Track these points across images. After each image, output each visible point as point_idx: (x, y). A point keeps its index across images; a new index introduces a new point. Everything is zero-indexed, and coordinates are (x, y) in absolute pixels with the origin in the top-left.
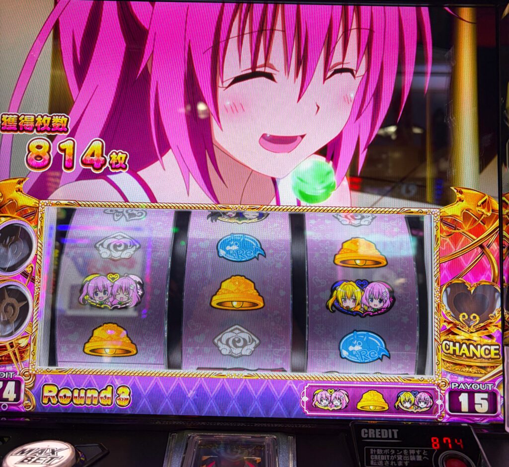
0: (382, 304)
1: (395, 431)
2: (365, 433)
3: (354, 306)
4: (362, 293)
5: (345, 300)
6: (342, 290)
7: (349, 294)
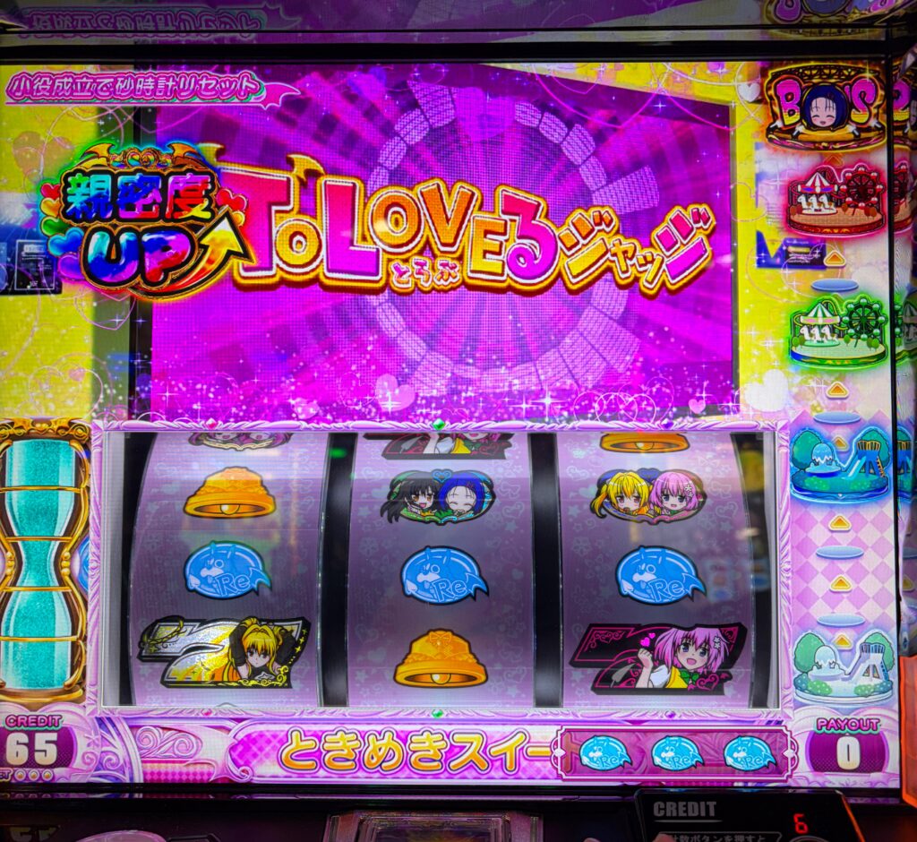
0: (684, 503)
1: (712, 804)
2: (660, 809)
3: (637, 507)
4: (649, 487)
5: (622, 498)
6: (616, 484)
7: (629, 490)
